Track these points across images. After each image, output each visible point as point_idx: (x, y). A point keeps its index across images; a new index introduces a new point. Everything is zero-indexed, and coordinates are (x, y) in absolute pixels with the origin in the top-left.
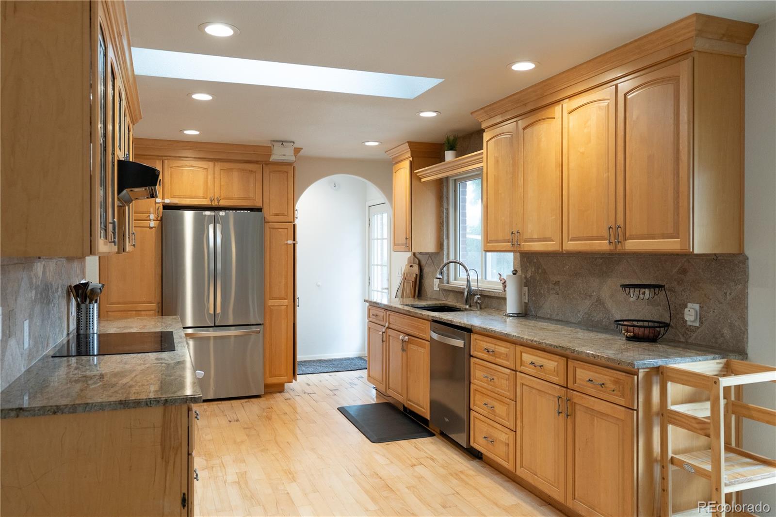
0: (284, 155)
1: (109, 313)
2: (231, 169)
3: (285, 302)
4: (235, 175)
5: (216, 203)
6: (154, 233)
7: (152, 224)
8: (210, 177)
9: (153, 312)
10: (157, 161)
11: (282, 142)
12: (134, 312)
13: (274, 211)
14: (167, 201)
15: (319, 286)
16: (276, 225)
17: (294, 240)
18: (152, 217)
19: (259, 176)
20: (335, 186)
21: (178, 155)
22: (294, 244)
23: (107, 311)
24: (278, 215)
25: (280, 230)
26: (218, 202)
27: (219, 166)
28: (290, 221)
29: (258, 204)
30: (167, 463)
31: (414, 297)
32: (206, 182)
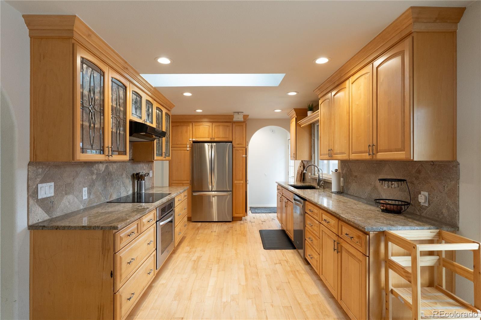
0: (238, 118)
1: (173, 184)
2: (220, 125)
3: (242, 182)
4: (221, 128)
5: (213, 140)
6: (189, 153)
7: (188, 149)
8: (211, 129)
9: (188, 184)
10: (190, 124)
11: (238, 113)
12: (182, 184)
13: (237, 143)
14: (194, 140)
15: (265, 175)
16: (238, 149)
17: (246, 155)
18: (188, 146)
19: (231, 128)
20: (273, 131)
21: (198, 121)
22: (246, 157)
23: (172, 184)
24: (239, 144)
25: (240, 151)
26: (214, 139)
27: (214, 124)
28: (244, 146)
29: (231, 140)
30: (104, 256)
31: (301, 181)
32: (209, 132)
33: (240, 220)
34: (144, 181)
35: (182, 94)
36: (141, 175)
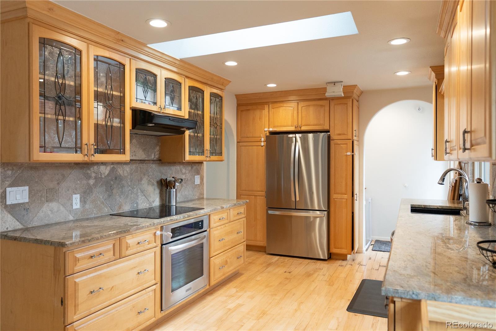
0: (333, 92)
2: (309, 106)
3: (345, 196)
4: (311, 109)
5: (299, 129)
6: (264, 150)
7: (263, 144)
8: (295, 112)
9: (263, 197)
10: (266, 106)
11: (334, 83)
12: (254, 197)
13: (337, 132)
14: (271, 129)
15: (405, 187)
16: (339, 142)
17: (353, 152)
18: (263, 139)
19: (327, 108)
20: (419, 109)
21: (278, 100)
22: (353, 155)
23: (240, 195)
24: (341, 135)
25: (341, 145)
26: (300, 128)
27: (302, 104)
28: (349, 138)
29: (326, 127)
30: (56, 277)
32: (293, 116)
33: (343, 260)
34: (174, 189)
35: (224, 63)
36: (169, 181)
